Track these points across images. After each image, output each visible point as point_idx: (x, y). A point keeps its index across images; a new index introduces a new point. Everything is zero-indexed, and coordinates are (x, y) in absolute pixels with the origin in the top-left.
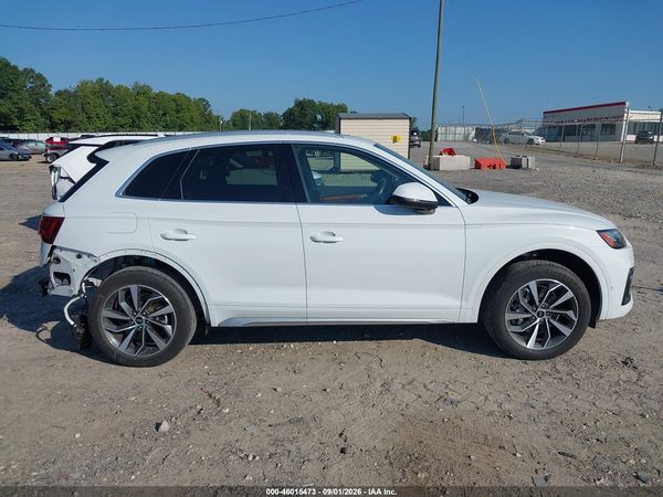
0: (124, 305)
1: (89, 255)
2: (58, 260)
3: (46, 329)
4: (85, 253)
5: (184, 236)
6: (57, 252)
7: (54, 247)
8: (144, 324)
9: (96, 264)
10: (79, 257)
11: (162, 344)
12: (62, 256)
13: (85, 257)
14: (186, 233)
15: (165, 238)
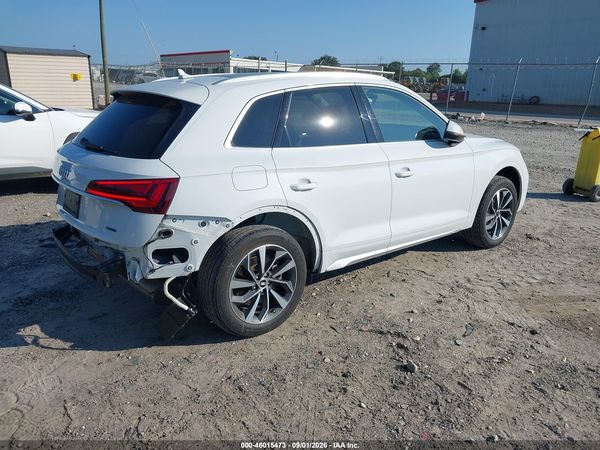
1: (218, 220)
2: (168, 233)
4: (212, 219)
7: (166, 218)
8: (267, 287)
10: (203, 224)
11: (283, 302)
12: (177, 227)
13: (212, 223)
14: (310, 182)
15: (295, 189)
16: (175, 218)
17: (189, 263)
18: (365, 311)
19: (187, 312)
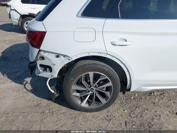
0: (84, 83)
1: (64, 56)
2: (43, 58)
3: (27, 82)
4: (62, 55)
5: (125, 43)
6: (42, 54)
7: (40, 51)
8: (94, 92)
9: (69, 61)
10: (58, 56)
11: (103, 101)
12: (46, 56)
13: (62, 57)
14: (126, 41)
15: (114, 45)
16: (45, 52)
17: (52, 73)
18: (152, 119)
19: (53, 94)
